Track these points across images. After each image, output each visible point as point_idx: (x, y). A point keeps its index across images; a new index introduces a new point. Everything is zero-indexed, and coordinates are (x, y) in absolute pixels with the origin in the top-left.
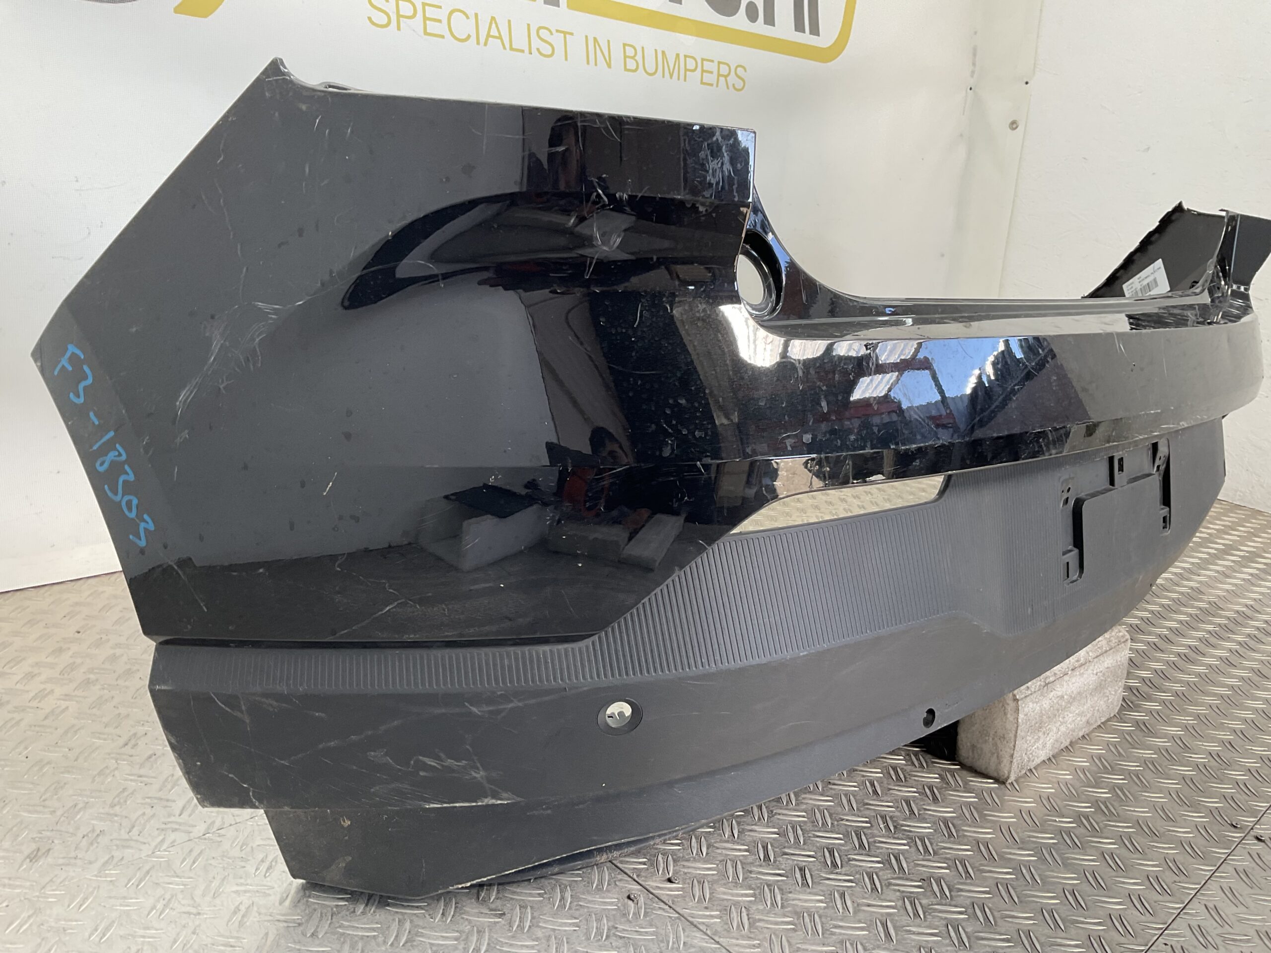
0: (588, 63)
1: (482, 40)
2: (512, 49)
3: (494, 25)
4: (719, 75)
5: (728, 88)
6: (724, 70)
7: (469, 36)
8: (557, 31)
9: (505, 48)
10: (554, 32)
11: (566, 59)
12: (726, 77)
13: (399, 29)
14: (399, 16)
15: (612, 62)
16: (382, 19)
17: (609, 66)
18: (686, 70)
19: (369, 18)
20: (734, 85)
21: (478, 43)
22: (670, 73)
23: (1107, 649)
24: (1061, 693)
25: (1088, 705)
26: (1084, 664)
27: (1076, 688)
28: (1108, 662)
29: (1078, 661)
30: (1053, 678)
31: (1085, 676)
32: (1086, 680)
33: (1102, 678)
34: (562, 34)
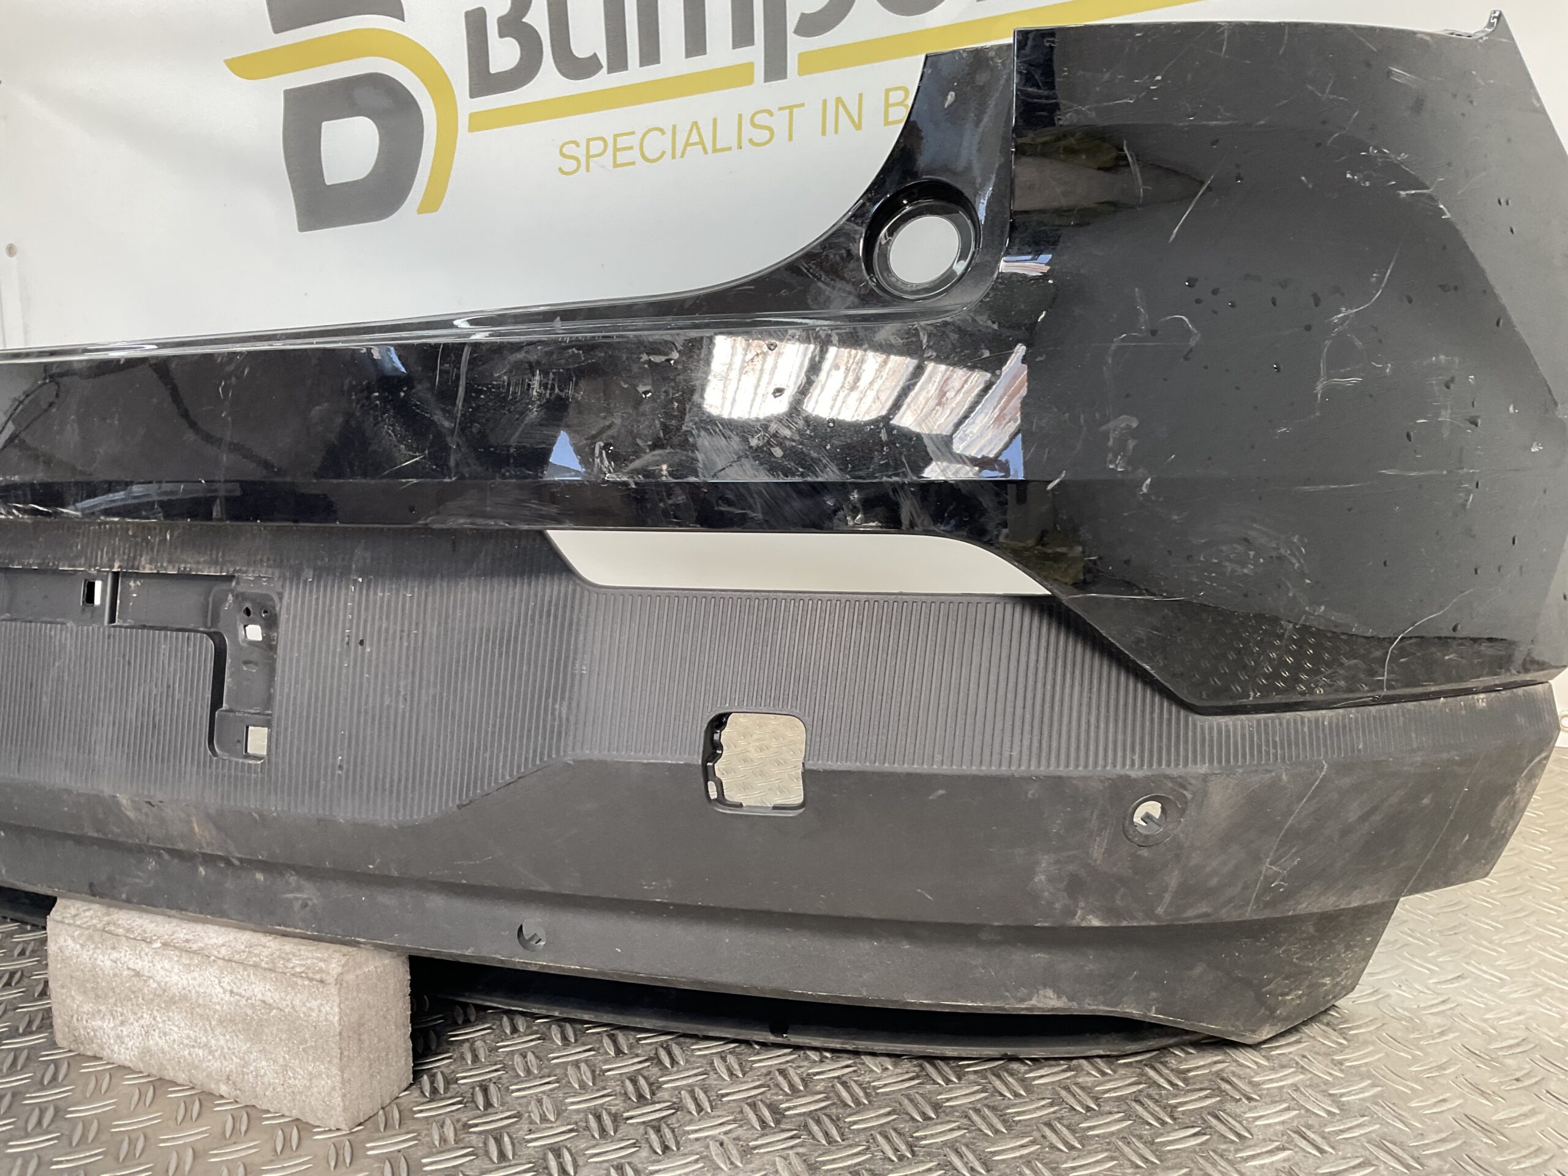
0: (824, 133)
1: (678, 153)
2: (715, 150)
3: (695, 131)
7: (664, 153)
8: (780, 109)
9: (706, 152)
10: (774, 110)
11: (790, 138)
13: (588, 170)
14: (589, 156)
15: (863, 121)
16: (571, 165)
17: (858, 126)
19: (560, 169)
21: (674, 157)
23: (263, 964)
24: (138, 967)
25: (220, 1040)
26: (194, 952)
27: (176, 984)
28: (261, 989)
29: (187, 941)
30: (121, 931)
31: (196, 974)
32: (199, 986)
33: (250, 1012)
34: (787, 111)
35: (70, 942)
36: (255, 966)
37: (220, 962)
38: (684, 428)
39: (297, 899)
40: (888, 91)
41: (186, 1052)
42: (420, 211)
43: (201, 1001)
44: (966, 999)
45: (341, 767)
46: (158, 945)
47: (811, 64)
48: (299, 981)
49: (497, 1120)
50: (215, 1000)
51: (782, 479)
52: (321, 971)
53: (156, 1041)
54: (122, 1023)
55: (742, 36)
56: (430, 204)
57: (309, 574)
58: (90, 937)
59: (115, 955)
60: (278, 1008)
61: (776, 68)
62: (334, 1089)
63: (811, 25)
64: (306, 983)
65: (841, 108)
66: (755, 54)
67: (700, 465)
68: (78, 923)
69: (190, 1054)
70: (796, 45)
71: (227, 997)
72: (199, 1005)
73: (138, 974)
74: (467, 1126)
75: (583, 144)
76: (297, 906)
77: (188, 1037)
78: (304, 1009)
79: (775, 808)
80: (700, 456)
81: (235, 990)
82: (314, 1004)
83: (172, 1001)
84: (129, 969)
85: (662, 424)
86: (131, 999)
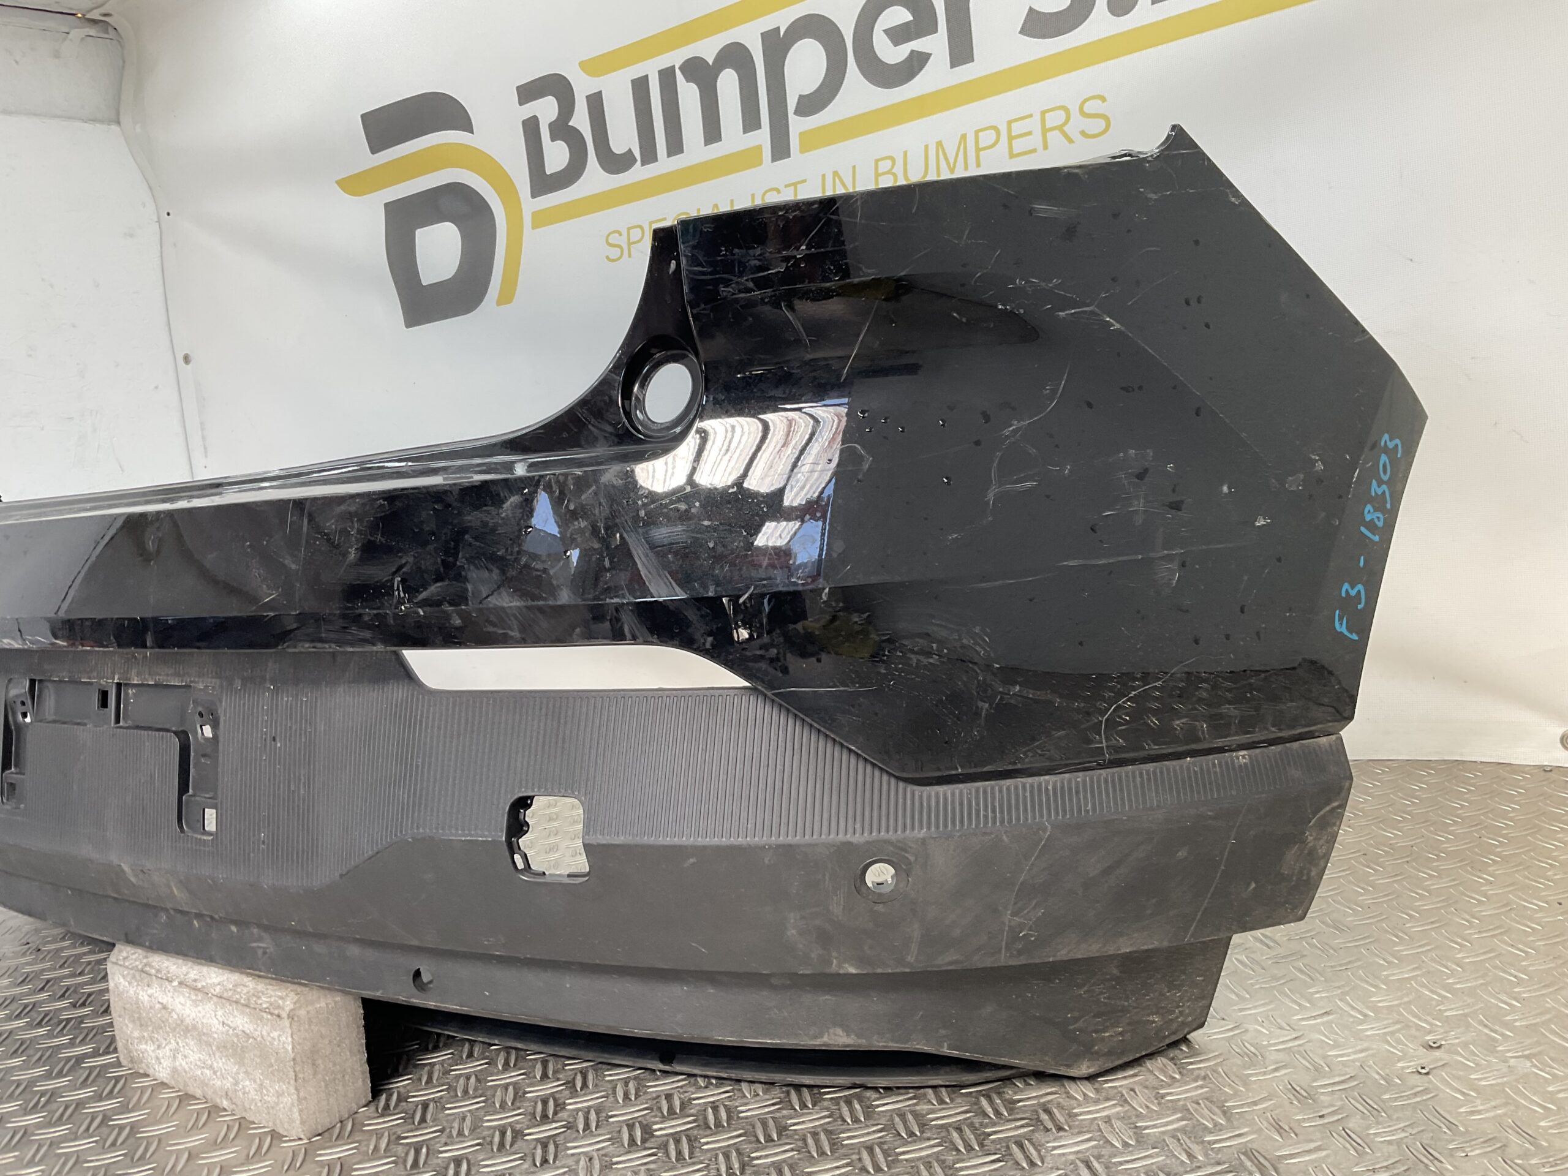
4: (1045, 131)
5: (1071, 141)
6: (1055, 118)
8: (786, 186)
10: (782, 188)
12: (1060, 128)
13: (630, 256)
14: (630, 244)
16: (614, 253)
18: (978, 150)
19: (607, 257)
20: (1083, 133)
22: (948, 164)
23: (242, 1001)
24: (164, 1001)
25: (219, 1063)
26: (199, 990)
27: (189, 1016)
28: (241, 1022)
29: (195, 980)
30: (153, 972)
31: (200, 1008)
32: (203, 1017)
33: (235, 1040)
34: (792, 188)
35: (122, 980)
36: (237, 1002)
37: (214, 998)
38: (458, 563)
39: (259, 947)
40: (877, 161)
41: (199, 1073)
42: (499, 303)
43: (205, 1031)
44: (765, 1036)
45: (263, 842)
46: (175, 983)
47: (811, 142)
48: (265, 1015)
49: (426, 1133)
50: (213, 1030)
51: (530, 603)
52: (279, 1007)
53: (181, 1062)
54: (159, 1047)
55: (751, 122)
56: (506, 298)
57: (238, 684)
58: (134, 977)
59: (150, 991)
60: (253, 1038)
61: (781, 149)
62: (293, 1105)
63: (811, 104)
64: (269, 1017)
65: (837, 180)
66: (763, 137)
67: (470, 594)
68: (127, 964)
69: (202, 1074)
70: (797, 125)
71: (221, 1028)
72: (204, 1034)
73: (165, 1007)
74: (400, 1138)
75: (625, 234)
76: (260, 952)
77: (200, 1060)
78: (269, 1039)
79: (569, 876)
80: (469, 587)
81: (226, 1021)
82: (275, 1034)
83: (187, 1030)
84: (159, 1002)
85: (443, 561)
86: (161, 1028)
